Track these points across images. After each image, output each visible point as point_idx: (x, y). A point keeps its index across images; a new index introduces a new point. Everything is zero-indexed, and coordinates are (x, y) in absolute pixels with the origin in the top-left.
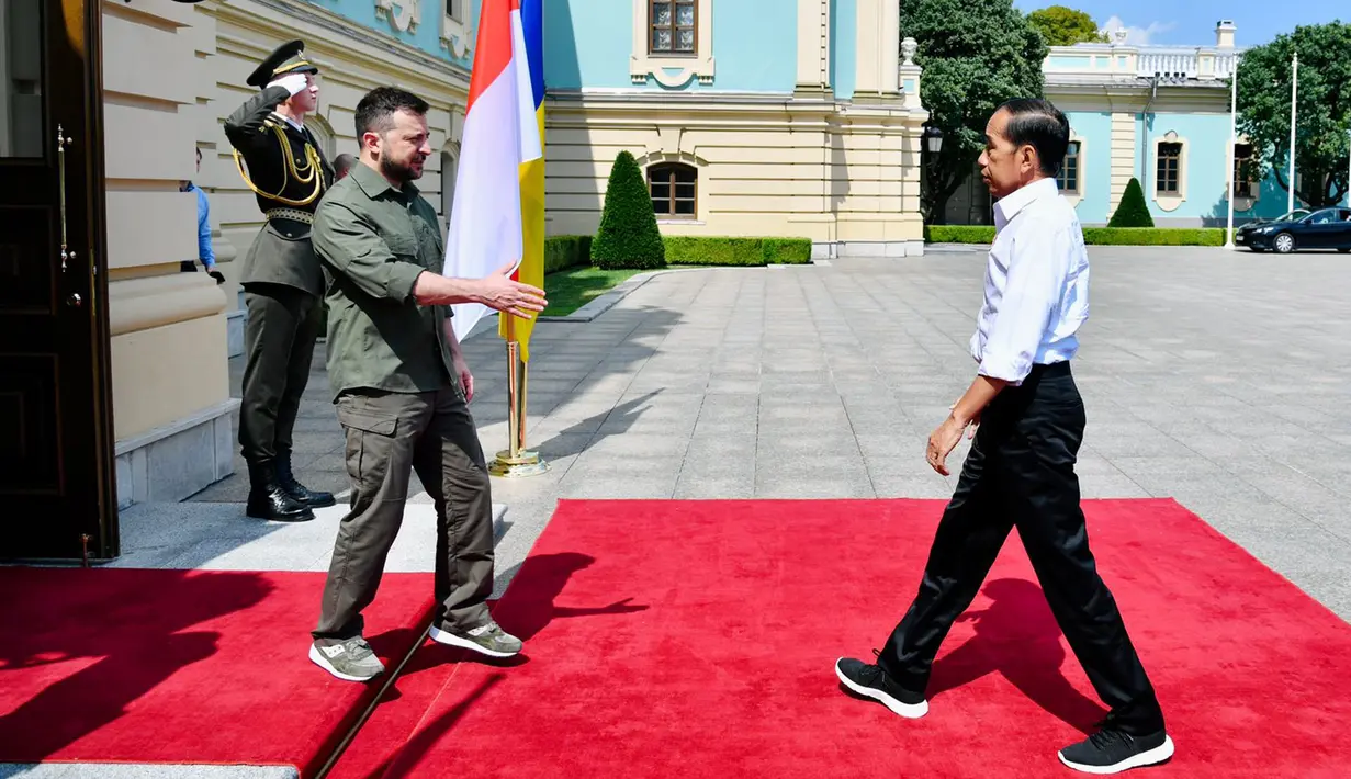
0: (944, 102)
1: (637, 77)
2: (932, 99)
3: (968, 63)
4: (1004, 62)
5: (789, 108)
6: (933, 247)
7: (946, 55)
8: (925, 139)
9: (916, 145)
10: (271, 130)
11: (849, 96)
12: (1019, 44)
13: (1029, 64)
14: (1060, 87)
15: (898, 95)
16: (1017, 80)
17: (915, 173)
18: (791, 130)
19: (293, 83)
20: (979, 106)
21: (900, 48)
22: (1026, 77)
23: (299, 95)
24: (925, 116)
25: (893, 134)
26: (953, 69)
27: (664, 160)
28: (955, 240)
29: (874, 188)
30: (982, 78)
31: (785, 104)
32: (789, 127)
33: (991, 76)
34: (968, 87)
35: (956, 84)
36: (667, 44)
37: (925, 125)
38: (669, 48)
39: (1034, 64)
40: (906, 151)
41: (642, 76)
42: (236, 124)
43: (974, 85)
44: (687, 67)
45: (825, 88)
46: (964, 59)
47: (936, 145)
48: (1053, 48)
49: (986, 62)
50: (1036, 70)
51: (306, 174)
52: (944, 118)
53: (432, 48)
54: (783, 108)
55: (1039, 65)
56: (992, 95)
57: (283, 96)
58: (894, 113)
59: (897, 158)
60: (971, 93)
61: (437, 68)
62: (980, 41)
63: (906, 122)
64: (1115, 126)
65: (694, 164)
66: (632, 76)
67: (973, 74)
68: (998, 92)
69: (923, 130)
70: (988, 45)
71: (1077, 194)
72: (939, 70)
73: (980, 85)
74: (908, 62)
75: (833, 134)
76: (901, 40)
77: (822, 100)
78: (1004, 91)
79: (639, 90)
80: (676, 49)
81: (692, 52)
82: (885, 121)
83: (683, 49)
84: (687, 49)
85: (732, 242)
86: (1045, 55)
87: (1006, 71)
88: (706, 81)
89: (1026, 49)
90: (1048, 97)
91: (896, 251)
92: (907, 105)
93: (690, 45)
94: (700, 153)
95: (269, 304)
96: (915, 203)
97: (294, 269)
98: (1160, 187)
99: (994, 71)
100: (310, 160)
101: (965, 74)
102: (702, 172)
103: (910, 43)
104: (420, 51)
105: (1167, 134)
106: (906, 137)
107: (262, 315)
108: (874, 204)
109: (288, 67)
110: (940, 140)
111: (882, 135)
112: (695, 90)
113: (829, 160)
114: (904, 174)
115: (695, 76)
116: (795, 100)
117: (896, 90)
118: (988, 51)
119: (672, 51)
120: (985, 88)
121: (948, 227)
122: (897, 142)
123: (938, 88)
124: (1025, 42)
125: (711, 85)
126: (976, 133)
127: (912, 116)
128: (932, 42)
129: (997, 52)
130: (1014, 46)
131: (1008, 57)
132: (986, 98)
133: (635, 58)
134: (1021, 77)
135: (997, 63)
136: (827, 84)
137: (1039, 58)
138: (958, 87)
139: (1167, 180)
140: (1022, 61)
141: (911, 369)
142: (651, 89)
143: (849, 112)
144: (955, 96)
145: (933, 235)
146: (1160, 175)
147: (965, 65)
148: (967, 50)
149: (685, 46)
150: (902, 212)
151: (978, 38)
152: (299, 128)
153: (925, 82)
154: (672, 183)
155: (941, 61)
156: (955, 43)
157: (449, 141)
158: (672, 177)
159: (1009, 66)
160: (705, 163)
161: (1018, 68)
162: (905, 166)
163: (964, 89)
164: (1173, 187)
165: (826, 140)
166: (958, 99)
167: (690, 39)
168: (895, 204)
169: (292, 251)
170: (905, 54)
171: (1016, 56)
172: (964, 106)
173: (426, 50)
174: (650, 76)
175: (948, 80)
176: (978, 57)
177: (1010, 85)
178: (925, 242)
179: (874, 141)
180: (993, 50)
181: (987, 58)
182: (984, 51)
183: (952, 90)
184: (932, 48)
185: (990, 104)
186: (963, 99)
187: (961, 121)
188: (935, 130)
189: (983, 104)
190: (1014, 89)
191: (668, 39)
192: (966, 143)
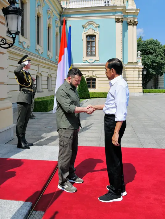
0: (146, 64)
1: (84, 61)
2: (144, 63)
4: (159, 55)
6: (144, 94)
7: (146, 54)
8: (143, 72)
9: (141, 73)
10: (22, 72)
11: (127, 63)
15: (137, 63)
16: (162, 59)
17: (141, 79)
19: (26, 63)
23: (27, 65)
24: (143, 67)
25: (136, 71)
26: (148, 57)
27: (89, 77)
28: (149, 92)
29: (132, 82)
30: (154, 59)
34: (151, 61)
35: (149, 60)
40: (139, 74)
42: (16, 71)
43: (153, 60)
44: (94, 59)
46: (150, 55)
47: (145, 73)
49: (155, 56)
51: (29, 81)
52: (146, 67)
56: (157, 62)
57: (24, 65)
58: (136, 67)
59: (137, 76)
60: (152, 62)
62: (154, 51)
63: (139, 68)
65: (95, 78)
67: (152, 58)
69: (142, 70)
70: (155, 52)
72: (145, 57)
73: (154, 60)
74: (139, 56)
75: (124, 71)
76: (137, 52)
78: (159, 61)
79: (84, 64)
80: (92, 55)
81: (95, 56)
82: (134, 68)
83: (93, 55)
85: (103, 93)
91: (136, 95)
92: (139, 65)
93: (94, 54)
94: (96, 76)
95: (22, 106)
96: (141, 85)
97: (26, 99)
99: (157, 57)
100: (29, 78)
103: (139, 52)
104: (43, 57)
106: (139, 71)
107: (20, 108)
108: (132, 85)
109: (25, 60)
111: (134, 71)
112: (95, 63)
114: (138, 79)
115: (95, 61)
117: (136, 62)
118: (156, 53)
119: (91, 56)
120: (155, 61)
121: (147, 90)
122: (137, 72)
123: (145, 61)
124: (164, 51)
125: (99, 62)
126: (153, 70)
127: (140, 67)
128: (143, 52)
130: (161, 52)
131: (160, 54)
132: (155, 63)
133: (83, 57)
135: (158, 56)
140: (163, 55)
141: (145, 120)
142: (87, 63)
143: (127, 67)
145: (144, 91)
147: (150, 56)
148: (151, 53)
150: (138, 87)
151: (153, 51)
152: (27, 72)
153: (142, 60)
154: (91, 82)
156: (148, 52)
157: (49, 74)
158: (91, 80)
160: (98, 78)
161: (162, 56)
162: (139, 77)
163: (150, 61)
167: (94, 53)
168: (137, 85)
169: (26, 96)
170: (138, 54)
171: (162, 54)
172: (150, 65)
174: (87, 61)
175: (147, 59)
176: (153, 54)
178: (143, 93)
179: (132, 72)
180: (157, 53)
181: (155, 55)
182: (155, 53)
183: (148, 61)
184: (143, 53)
185: (156, 64)
186: (150, 63)
187: (150, 68)
188: (145, 70)
189: (155, 64)
190: (162, 61)
191: (90, 53)
192: (151, 72)
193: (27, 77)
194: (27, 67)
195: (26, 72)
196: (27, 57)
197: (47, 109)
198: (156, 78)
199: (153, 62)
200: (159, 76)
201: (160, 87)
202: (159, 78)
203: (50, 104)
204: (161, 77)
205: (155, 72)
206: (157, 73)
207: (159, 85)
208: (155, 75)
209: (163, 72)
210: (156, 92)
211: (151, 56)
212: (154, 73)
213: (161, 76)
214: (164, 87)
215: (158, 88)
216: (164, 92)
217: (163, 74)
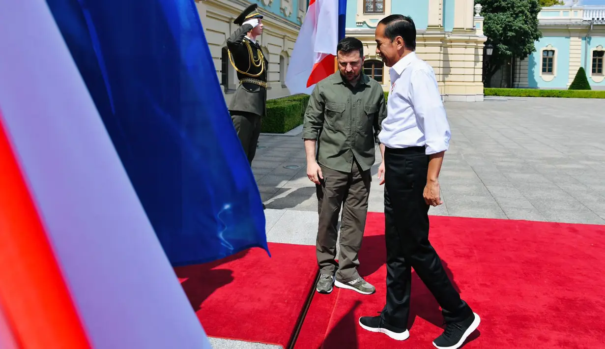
0: (492, 32)
1: (359, 23)
2: (487, 31)
3: (503, 15)
4: (520, 15)
5: (424, 36)
6: (487, 98)
7: (493, 12)
8: (485, 50)
9: (481, 52)
10: (244, 43)
11: (451, 30)
12: (527, 6)
13: (532, 15)
14: (546, 26)
15: (473, 30)
16: (526, 22)
17: (480, 65)
18: (425, 45)
19: (253, 23)
20: (508, 35)
21: (474, 9)
22: (530, 21)
23: (256, 27)
24: (485, 39)
25: (471, 47)
26: (496, 18)
27: (369, 58)
28: (496, 95)
29: (462, 71)
30: (509, 22)
31: (423, 34)
32: (425, 44)
33: (514, 21)
34: (503, 26)
35: (497, 24)
36: (372, 9)
37: (484, 43)
38: (372, 11)
39: (534, 15)
40: (476, 55)
41: (361, 23)
42: (232, 41)
43: (506, 25)
45: (441, 27)
46: (501, 13)
47: (490, 52)
48: (543, 8)
49: (512, 14)
50: (535, 18)
51: (258, 63)
52: (492, 40)
53: (278, 12)
54: (421, 36)
55: (536, 15)
56: (515, 29)
57: (250, 28)
58: (471, 38)
59: (472, 58)
60: (505, 29)
61: (280, 21)
62: (509, 5)
63: (476, 42)
64: (572, 43)
66: (357, 23)
67: (505, 20)
68: (517, 28)
69: (484, 45)
70: (513, 7)
71: (552, 74)
72: (490, 18)
73: (509, 25)
74: (478, 15)
75: (444, 47)
76: (475, 5)
77: (439, 32)
78: (520, 28)
79: (359, 29)
80: (376, 11)
81: (382, 12)
82: (467, 41)
83: (378, 11)
84: (380, 11)
86: (539, 11)
87: (521, 18)
89: (530, 8)
90: (540, 31)
91: (470, 99)
92: (477, 34)
93: (381, 9)
95: (242, 120)
96: (480, 78)
97: (253, 105)
98: (594, 71)
99: (515, 18)
100: (259, 56)
101: (502, 20)
103: (479, 6)
104: (273, 13)
105: (597, 47)
106: (476, 48)
108: (462, 78)
109: (252, 16)
110: (492, 50)
111: (466, 48)
113: (442, 59)
114: (475, 65)
116: (427, 32)
117: (472, 27)
118: (513, 9)
119: (374, 12)
120: (511, 26)
121: (493, 89)
122: (472, 51)
123: (489, 27)
124: (530, 5)
126: (506, 47)
127: (479, 39)
128: (486, 6)
129: (517, 10)
130: (525, 7)
131: (522, 12)
132: (511, 30)
133: (358, 15)
134: (528, 21)
135: (517, 16)
136: (442, 25)
137: (537, 12)
138: (498, 26)
139: (597, 68)
140: (528, 14)
142: (365, 28)
143: (451, 37)
144: (497, 30)
145: (486, 92)
146: (594, 66)
147: (501, 16)
148: (503, 10)
149: (379, 10)
150: (474, 82)
151: (508, 4)
152: (255, 42)
153: (484, 24)
154: (373, 68)
155: (492, 15)
156: (497, 6)
157: (283, 51)
158: (373, 66)
159: (523, 16)
161: (527, 17)
162: (476, 61)
163: (501, 27)
164: (600, 71)
165: (441, 50)
166: (498, 32)
167: (382, 7)
168: (471, 78)
169: (252, 97)
170: (476, 11)
171: (526, 11)
172: (501, 35)
173: (275, 13)
174: (364, 23)
175: (494, 23)
176: (508, 12)
177: (523, 24)
178: (484, 95)
179: (462, 50)
180: (515, 9)
181: (512, 12)
182: (511, 10)
183: (496, 27)
184: (486, 9)
185: (513, 34)
186: (501, 32)
187: (500, 41)
188: (490, 45)
189: (510, 34)
190: (525, 27)
191: (372, 7)
192: (502, 51)
193: (255, 54)
194: (254, 31)
195: (251, 43)
196: (256, 10)
197: (283, 126)
198: (510, 63)
199: (507, 28)
200: (518, 59)
201: (520, 83)
202: (518, 63)
203: (289, 116)
204: (523, 63)
205: (510, 51)
206: (514, 54)
207: (517, 79)
208: (510, 56)
209: (528, 50)
210: (511, 94)
211: (502, 16)
212: (509, 53)
213: (522, 59)
214: (527, 83)
215: (516, 86)
216: (527, 94)
217: (528, 55)
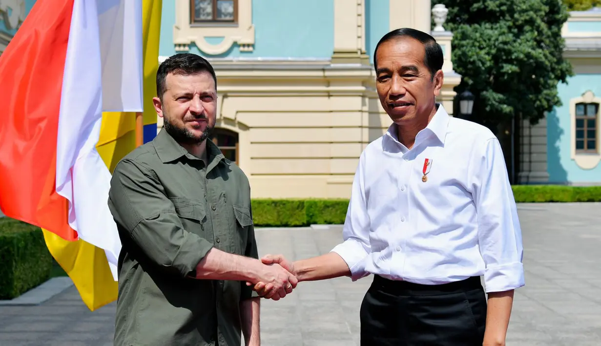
0: (470, 66)
1: (180, 45)
2: (462, 64)
3: (492, 28)
4: (527, 28)
5: (327, 74)
7: (470, 22)
8: (457, 102)
9: (448, 107)
12: (540, 10)
13: (550, 28)
14: (579, 51)
16: (539, 44)
18: (329, 95)
20: (504, 70)
21: (432, 15)
22: (547, 41)
24: (457, 79)
26: (478, 35)
30: (505, 43)
31: (324, 70)
32: (328, 92)
33: (515, 41)
34: (494, 51)
35: (481, 49)
36: (208, 14)
37: (456, 89)
38: (210, 18)
39: (555, 29)
41: (184, 45)
43: (499, 50)
44: (228, 35)
45: (362, 53)
46: (488, 25)
47: (467, 107)
48: (573, 14)
49: (509, 28)
50: (557, 35)
52: (470, 82)
54: (321, 74)
55: (559, 29)
56: (517, 59)
60: (496, 59)
62: (504, 8)
65: (235, 129)
66: (176, 45)
67: (497, 40)
68: (522, 56)
69: (455, 94)
70: (511, 11)
71: (597, 153)
72: (464, 36)
73: (504, 50)
74: (439, 28)
75: (370, 98)
77: (358, 65)
78: (528, 56)
80: (217, 19)
81: (232, 21)
83: (223, 18)
84: (228, 18)
85: (275, 203)
86: (565, 20)
87: (528, 35)
88: (246, 49)
89: (547, 14)
90: (568, 61)
93: (230, 14)
94: (241, 118)
99: (517, 36)
101: (489, 40)
102: (243, 136)
103: (441, 10)
110: (471, 103)
112: (236, 58)
113: (366, 123)
115: (235, 44)
116: (333, 66)
118: (512, 16)
119: (214, 21)
120: (509, 52)
123: (464, 54)
124: (547, 8)
125: (251, 52)
126: (501, 96)
128: (456, 10)
129: (521, 18)
130: (536, 11)
131: (531, 22)
132: (510, 61)
133: (178, 28)
134: (542, 41)
135: (521, 30)
136: (364, 50)
137: (559, 23)
138: (483, 52)
140: (543, 26)
144: (480, 60)
147: (487, 30)
148: (492, 17)
149: (226, 15)
151: (502, 4)
155: (467, 28)
156: (479, 9)
159: (532, 31)
160: (245, 128)
161: (540, 33)
163: (488, 54)
165: (364, 104)
166: (483, 64)
167: (231, 10)
170: (437, 20)
171: (539, 21)
172: (489, 70)
174: (193, 44)
175: (473, 45)
176: (502, 23)
177: (533, 49)
180: (516, 16)
181: (510, 23)
182: (508, 17)
183: (477, 54)
184: (456, 15)
185: (515, 68)
186: (488, 64)
187: (487, 85)
188: (467, 94)
189: (508, 68)
190: (538, 53)
191: (209, 9)
192: (492, 105)
197: (10, 283)
198: (510, 131)
199: (502, 55)
200: (526, 123)
201: (532, 174)
202: (526, 132)
203: (23, 258)
204: (535, 130)
205: (509, 105)
206: (516, 110)
207: (526, 166)
208: (508, 116)
209: (545, 103)
211: (490, 32)
212: (506, 108)
213: (534, 121)
214: (546, 174)
215: (523, 180)
216: (548, 197)
217: (546, 113)
